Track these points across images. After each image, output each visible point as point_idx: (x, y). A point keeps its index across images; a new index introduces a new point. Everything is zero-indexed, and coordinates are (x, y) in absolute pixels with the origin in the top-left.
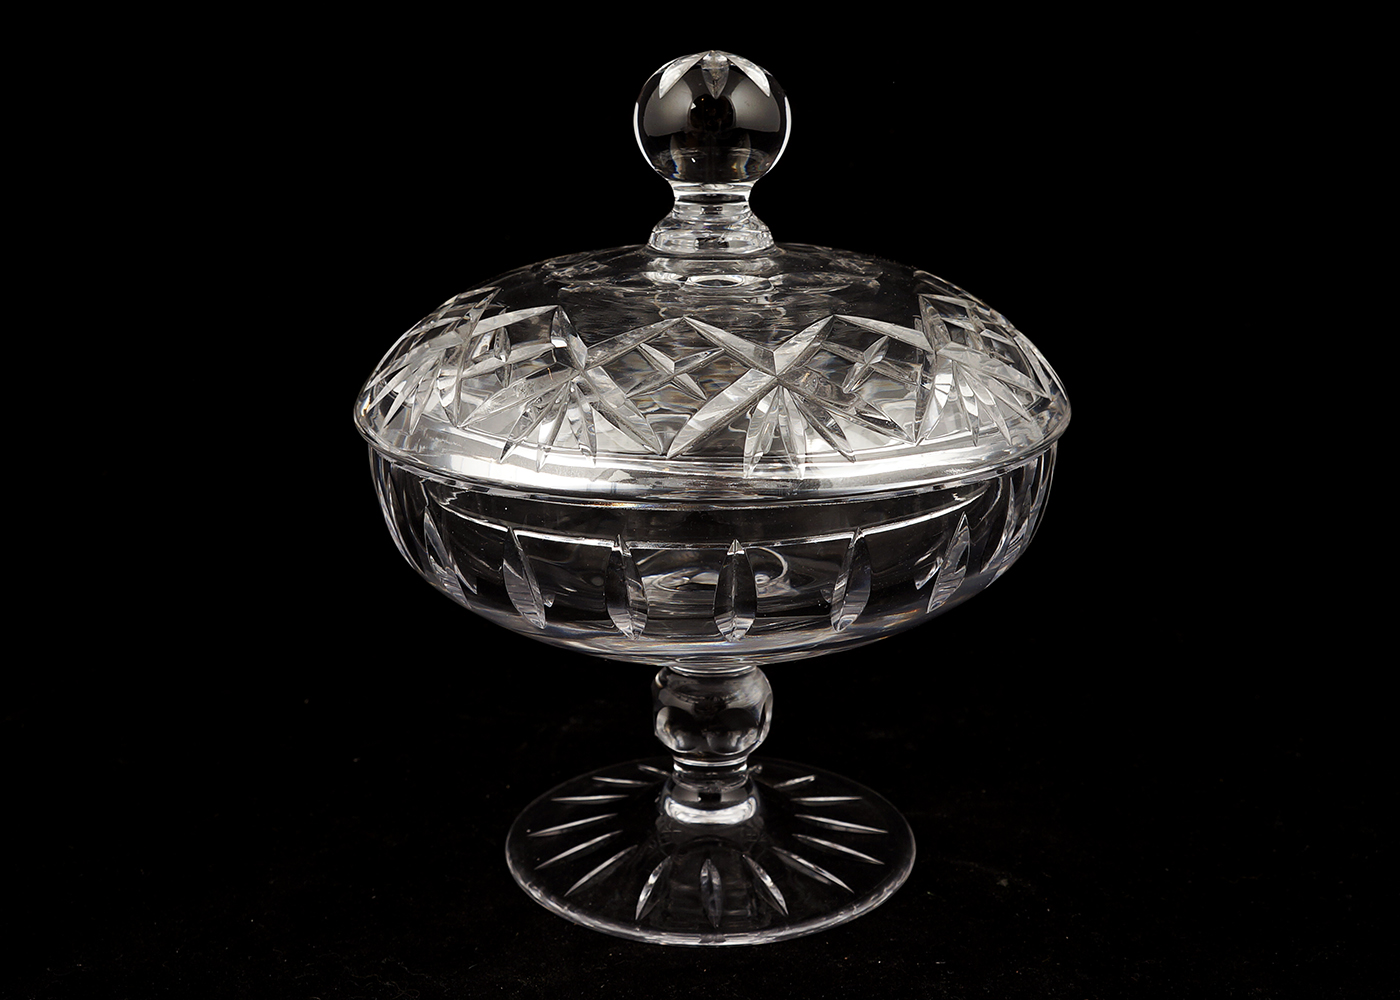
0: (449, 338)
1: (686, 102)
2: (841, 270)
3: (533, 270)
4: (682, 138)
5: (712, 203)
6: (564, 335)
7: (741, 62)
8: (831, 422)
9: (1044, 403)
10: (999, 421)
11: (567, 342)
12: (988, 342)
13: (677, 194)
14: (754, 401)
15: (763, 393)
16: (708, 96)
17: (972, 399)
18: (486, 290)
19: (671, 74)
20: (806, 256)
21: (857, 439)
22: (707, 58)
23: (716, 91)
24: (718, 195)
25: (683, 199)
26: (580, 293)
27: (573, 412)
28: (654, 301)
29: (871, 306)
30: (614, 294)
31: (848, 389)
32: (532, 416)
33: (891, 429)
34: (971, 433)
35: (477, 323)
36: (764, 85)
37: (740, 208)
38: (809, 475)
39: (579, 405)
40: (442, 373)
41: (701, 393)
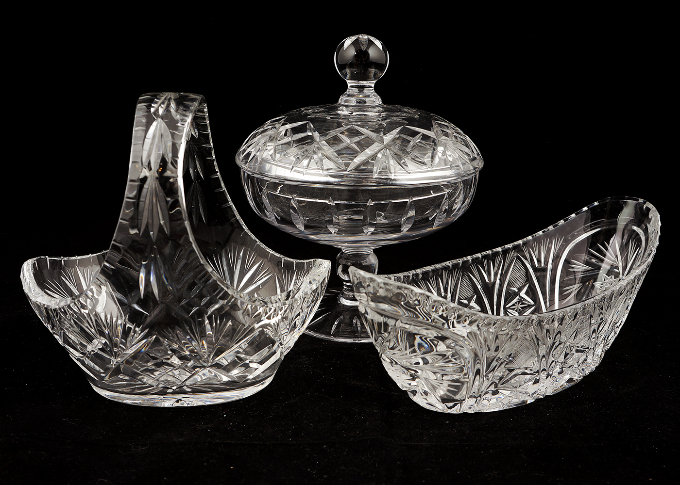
0: (270, 133)
1: (353, 52)
2: (406, 112)
3: (297, 111)
4: (351, 65)
5: (361, 88)
6: (311, 131)
7: (372, 39)
8: (403, 161)
9: (475, 159)
10: (460, 163)
11: (312, 133)
12: (456, 137)
13: (349, 85)
14: (377, 153)
15: (380, 151)
16: (361, 50)
17: (450, 156)
18: (281, 117)
19: (348, 42)
20: (393, 108)
21: (411, 166)
22: (360, 37)
23: (363, 48)
24: (363, 85)
25: (351, 87)
26: (315, 118)
27: (315, 157)
28: (341, 120)
29: (416, 123)
30: (327, 118)
31: (409, 150)
32: (300, 158)
33: (424, 163)
34: (449, 166)
35: (279, 128)
36: (380, 47)
37: (371, 90)
38: (395, 178)
39: (317, 154)
40: (268, 144)
41: (359, 150)
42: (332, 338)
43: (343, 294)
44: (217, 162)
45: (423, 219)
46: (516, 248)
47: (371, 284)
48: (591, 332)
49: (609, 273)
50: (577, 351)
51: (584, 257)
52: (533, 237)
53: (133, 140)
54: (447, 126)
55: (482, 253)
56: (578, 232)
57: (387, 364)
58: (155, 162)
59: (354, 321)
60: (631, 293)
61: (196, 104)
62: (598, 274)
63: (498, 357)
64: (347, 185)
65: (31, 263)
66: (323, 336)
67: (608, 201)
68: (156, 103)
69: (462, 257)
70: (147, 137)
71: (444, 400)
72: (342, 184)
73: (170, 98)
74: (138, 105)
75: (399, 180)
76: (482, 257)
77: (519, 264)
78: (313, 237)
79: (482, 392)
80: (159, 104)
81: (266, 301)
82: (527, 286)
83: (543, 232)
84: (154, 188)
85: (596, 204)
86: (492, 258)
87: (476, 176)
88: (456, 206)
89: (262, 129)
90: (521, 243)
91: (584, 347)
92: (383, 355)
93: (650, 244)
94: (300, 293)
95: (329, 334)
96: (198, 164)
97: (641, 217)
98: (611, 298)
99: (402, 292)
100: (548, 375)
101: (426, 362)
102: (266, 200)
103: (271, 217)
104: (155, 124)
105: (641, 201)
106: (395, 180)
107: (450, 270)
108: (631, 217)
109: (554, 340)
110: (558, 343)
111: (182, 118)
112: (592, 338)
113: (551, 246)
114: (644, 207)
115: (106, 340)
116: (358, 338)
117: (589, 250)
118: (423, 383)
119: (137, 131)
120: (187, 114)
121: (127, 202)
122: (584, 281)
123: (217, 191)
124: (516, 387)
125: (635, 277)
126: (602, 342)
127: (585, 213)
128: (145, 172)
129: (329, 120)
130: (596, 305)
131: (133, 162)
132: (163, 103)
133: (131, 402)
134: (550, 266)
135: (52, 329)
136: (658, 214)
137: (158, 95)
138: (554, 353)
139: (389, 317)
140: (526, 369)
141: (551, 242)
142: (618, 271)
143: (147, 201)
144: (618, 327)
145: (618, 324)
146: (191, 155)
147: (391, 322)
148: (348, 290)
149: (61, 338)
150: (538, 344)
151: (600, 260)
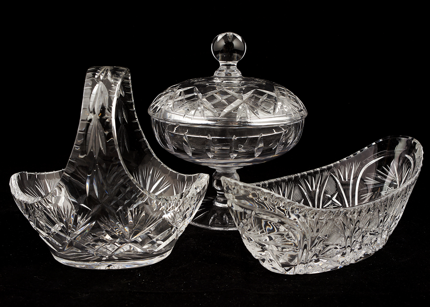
0: (170, 94)
1: (223, 43)
2: (257, 81)
3: (187, 81)
4: (222, 52)
5: (228, 66)
6: (196, 93)
7: (235, 35)
8: (256, 111)
9: (302, 110)
10: (292, 113)
12: (289, 97)
13: (221, 64)
14: (239, 106)
15: (240, 104)
16: (228, 42)
17: (286, 108)
18: (177, 85)
19: (220, 37)
20: (249, 78)
21: (261, 114)
22: (228, 33)
23: (230, 40)
24: (230, 64)
25: (222, 65)
26: (199, 85)
27: (199, 108)
28: (215, 86)
29: (264, 88)
30: (207, 84)
31: (259, 104)
32: (189, 109)
33: (269, 113)
34: (285, 115)
35: (176, 91)
36: (241, 39)
37: (234, 67)
38: (250, 121)
39: (201, 107)
40: (169, 101)
41: (227, 104)
42: (209, 227)
43: (217, 199)
44: (136, 113)
45: (268, 149)
46: (329, 169)
47: (235, 187)
48: (380, 222)
49: (390, 185)
50: (370, 234)
51: (373, 175)
52: (340, 161)
53: (83, 95)
54: (284, 90)
55: (307, 172)
56: (369, 158)
57: (245, 240)
58: (97, 109)
59: (224, 217)
60: (405, 197)
61: (124, 73)
62: (383, 186)
63: (318, 236)
64: (219, 126)
65: (16, 176)
66: (204, 226)
67: (388, 138)
68: (99, 72)
69: (294, 174)
70: (92, 93)
71: (283, 265)
72: (216, 125)
73: (108, 69)
74: (87, 74)
75: (253, 123)
76: (307, 174)
77: (331, 179)
78: (198, 160)
79: (308, 260)
80: (100, 73)
81: (167, 199)
82: (337, 193)
83: (347, 158)
84: (97, 126)
85: (381, 140)
86: (314, 175)
87: (302, 121)
88: (290, 141)
89: (165, 92)
90: (333, 165)
91: (375, 232)
92: (243, 235)
93: (417, 164)
94: (190, 194)
95: (208, 225)
96: (124, 114)
97: (411, 149)
98: (392, 199)
99: (256, 193)
100: (352, 250)
101: (271, 239)
102: (167, 137)
103: (171, 148)
104: (97, 85)
105: (410, 138)
106: (250, 123)
107: (287, 182)
108: (404, 148)
109: (355, 226)
110: (357, 228)
111: (115, 82)
112: (380, 226)
113: (352, 168)
114: (412, 142)
115: (63, 224)
116: (227, 227)
117: (377, 171)
118: (270, 254)
119: (86, 89)
120: (118, 79)
121: (79, 134)
122: (374, 190)
123: (136, 131)
124: (330, 257)
125: (407, 186)
126: (386, 229)
127: (374, 146)
128: (91, 116)
129: (208, 85)
130: (382, 204)
131: (83, 109)
132: (103, 72)
133: (78, 266)
134: (351, 181)
135: (29, 217)
136: (421, 146)
137: (100, 68)
138: (355, 235)
139: (247, 209)
140: (337, 245)
141: (352, 165)
142: (396, 184)
143: (92, 134)
144: (397, 219)
145: (397, 218)
146: (120, 107)
147: (248, 212)
148: (220, 197)
149: (34, 224)
150: (345, 229)
151: (384, 177)
